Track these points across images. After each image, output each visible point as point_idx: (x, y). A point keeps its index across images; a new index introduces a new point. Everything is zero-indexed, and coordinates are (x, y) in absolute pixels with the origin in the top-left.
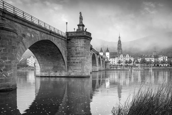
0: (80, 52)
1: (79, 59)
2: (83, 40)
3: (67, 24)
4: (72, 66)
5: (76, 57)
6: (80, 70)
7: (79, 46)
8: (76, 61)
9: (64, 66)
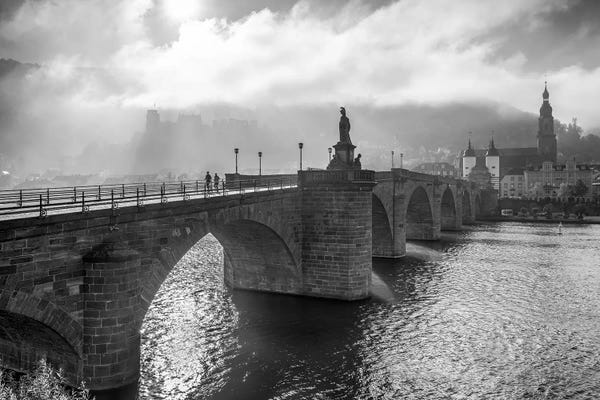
0: (336, 229)
1: (333, 250)
2: (345, 195)
3: (301, 148)
4: (314, 266)
5: (325, 241)
6: (337, 279)
7: (333, 210)
8: (327, 254)
9: (292, 268)
